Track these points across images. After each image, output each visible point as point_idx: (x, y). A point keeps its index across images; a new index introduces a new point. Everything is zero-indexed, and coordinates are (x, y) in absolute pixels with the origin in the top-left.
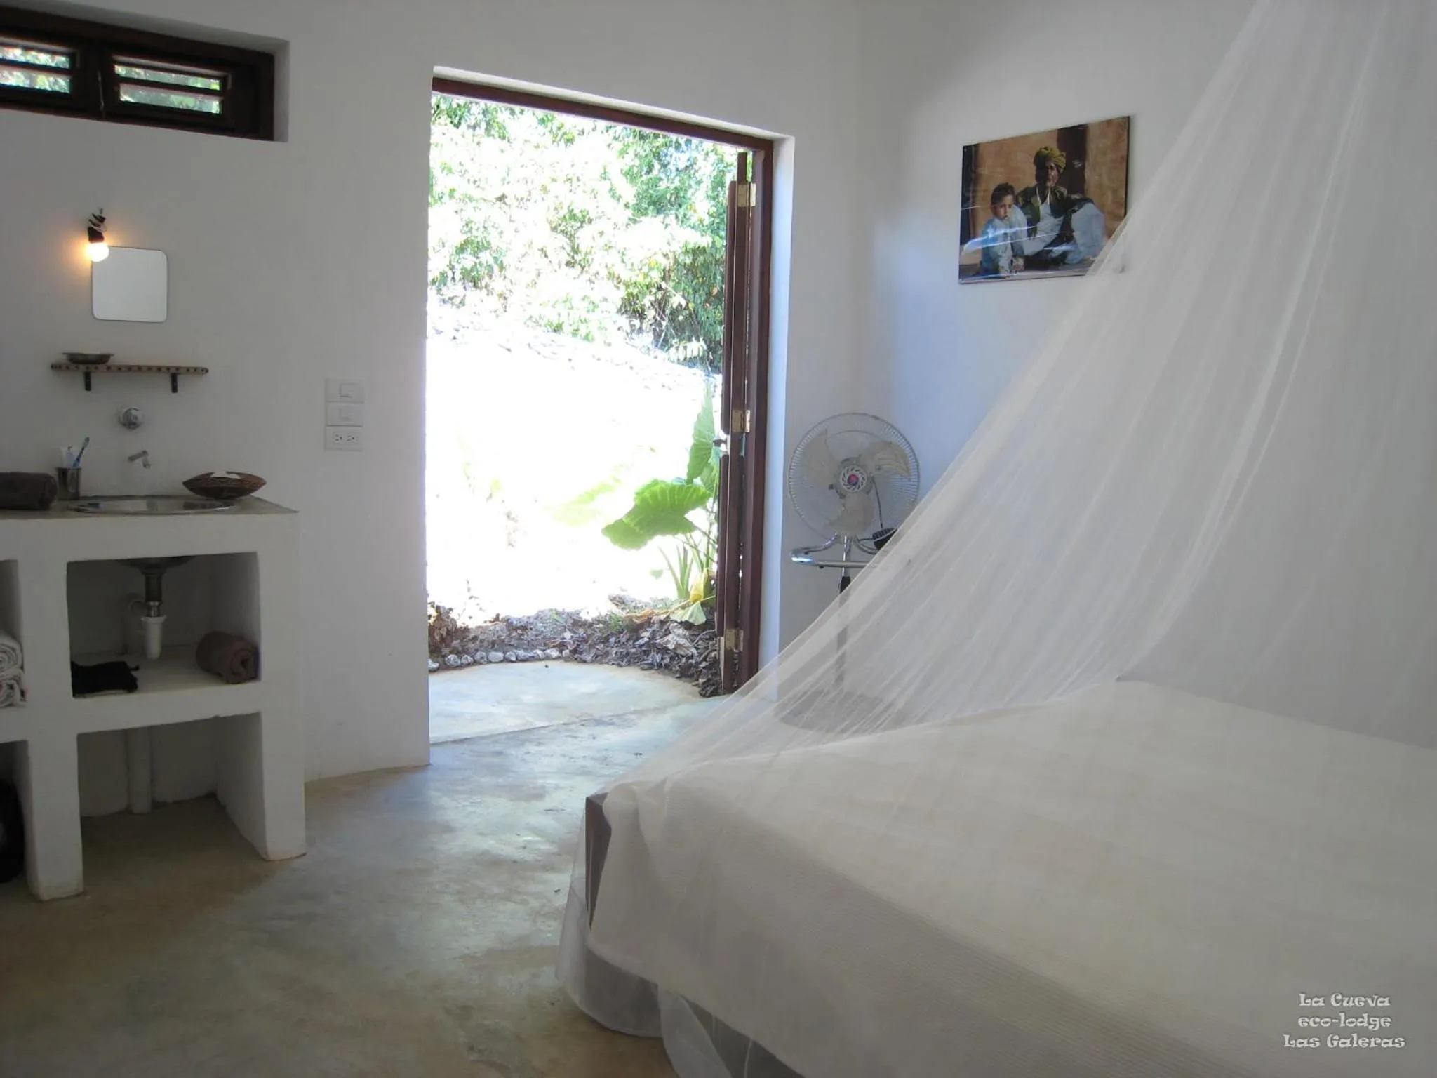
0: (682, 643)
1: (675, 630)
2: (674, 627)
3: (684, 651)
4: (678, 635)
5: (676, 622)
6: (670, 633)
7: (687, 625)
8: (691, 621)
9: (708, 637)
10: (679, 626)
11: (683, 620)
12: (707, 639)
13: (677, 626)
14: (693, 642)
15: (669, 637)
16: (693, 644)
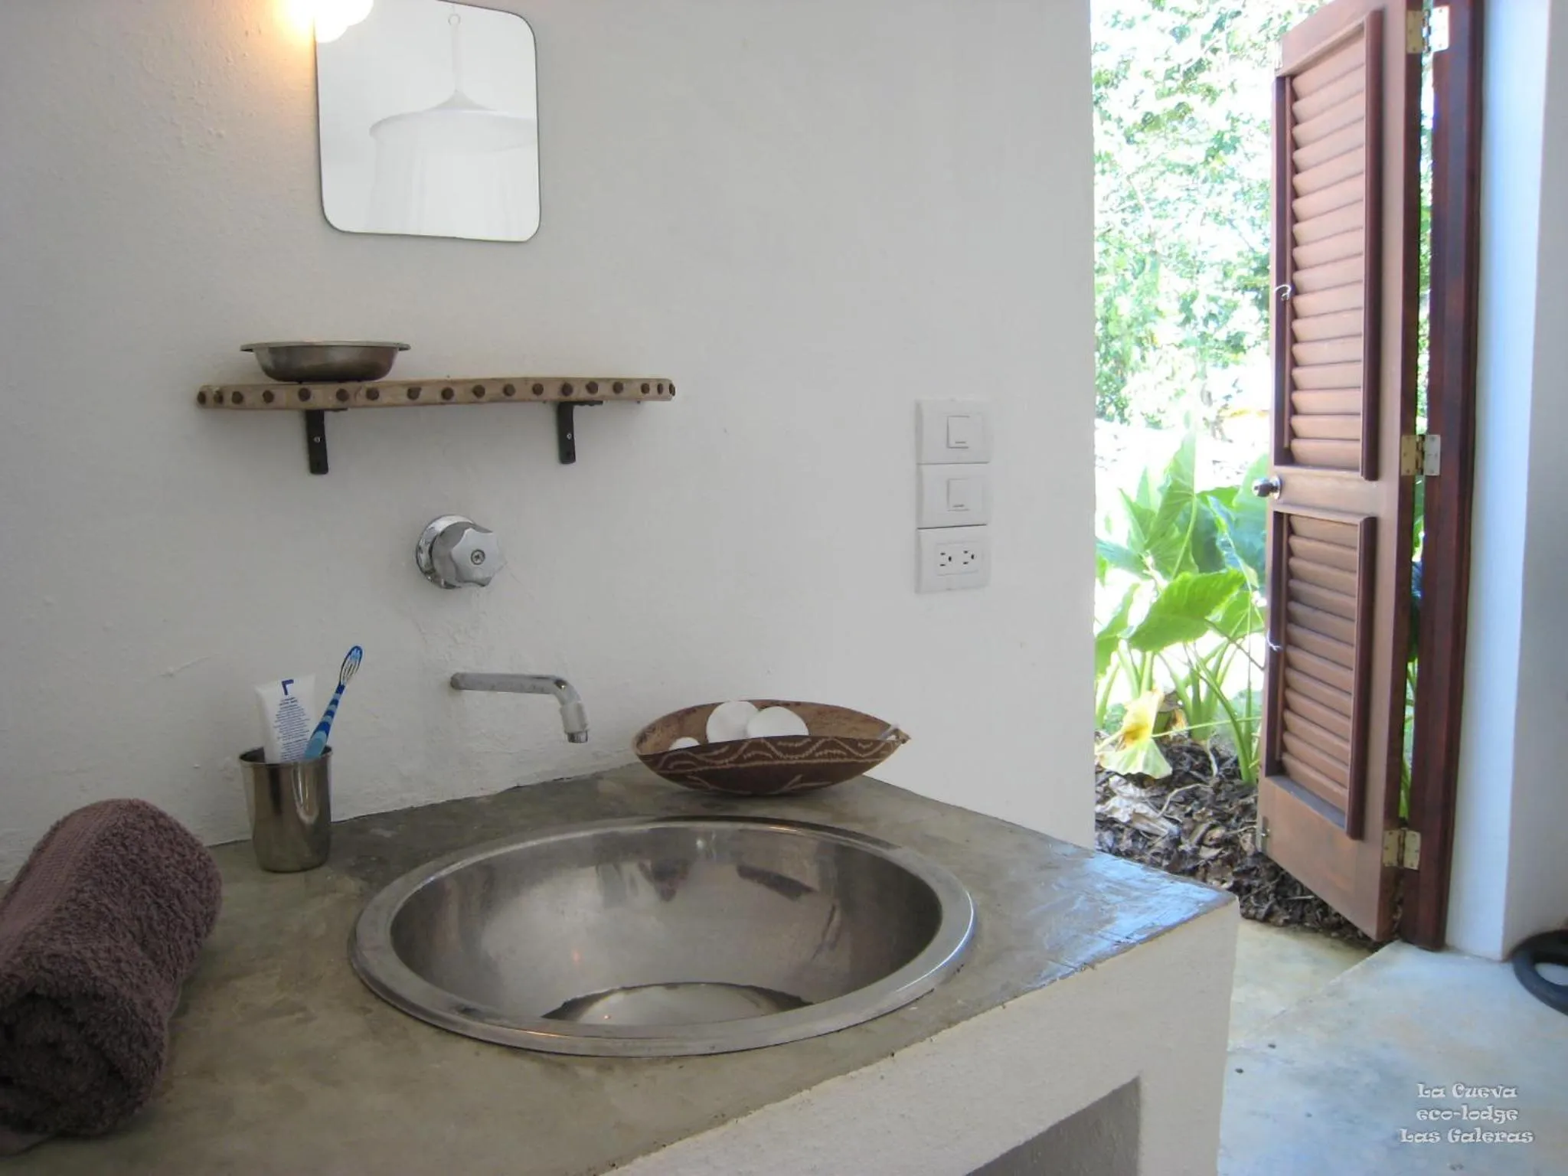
0: (1143, 811)
1: (1120, 789)
2: (1117, 784)
3: (1148, 825)
4: (1131, 798)
5: (1117, 774)
6: (1114, 794)
7: (1140, 780)
8: (1147, 772)
9: (1181, 799)
10: (1124, 781)
11: (1134, 772)
12: (1181, 803)
13: (1120, 781)
14: (1160, 808)
15: (1113, 803)
16: (1161, 813)
